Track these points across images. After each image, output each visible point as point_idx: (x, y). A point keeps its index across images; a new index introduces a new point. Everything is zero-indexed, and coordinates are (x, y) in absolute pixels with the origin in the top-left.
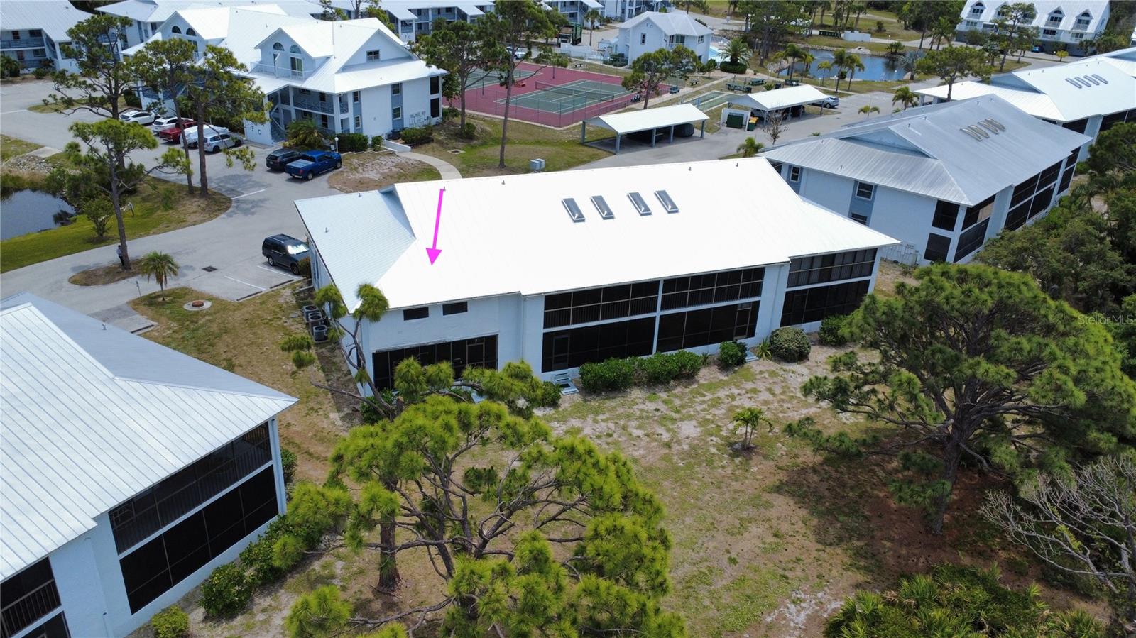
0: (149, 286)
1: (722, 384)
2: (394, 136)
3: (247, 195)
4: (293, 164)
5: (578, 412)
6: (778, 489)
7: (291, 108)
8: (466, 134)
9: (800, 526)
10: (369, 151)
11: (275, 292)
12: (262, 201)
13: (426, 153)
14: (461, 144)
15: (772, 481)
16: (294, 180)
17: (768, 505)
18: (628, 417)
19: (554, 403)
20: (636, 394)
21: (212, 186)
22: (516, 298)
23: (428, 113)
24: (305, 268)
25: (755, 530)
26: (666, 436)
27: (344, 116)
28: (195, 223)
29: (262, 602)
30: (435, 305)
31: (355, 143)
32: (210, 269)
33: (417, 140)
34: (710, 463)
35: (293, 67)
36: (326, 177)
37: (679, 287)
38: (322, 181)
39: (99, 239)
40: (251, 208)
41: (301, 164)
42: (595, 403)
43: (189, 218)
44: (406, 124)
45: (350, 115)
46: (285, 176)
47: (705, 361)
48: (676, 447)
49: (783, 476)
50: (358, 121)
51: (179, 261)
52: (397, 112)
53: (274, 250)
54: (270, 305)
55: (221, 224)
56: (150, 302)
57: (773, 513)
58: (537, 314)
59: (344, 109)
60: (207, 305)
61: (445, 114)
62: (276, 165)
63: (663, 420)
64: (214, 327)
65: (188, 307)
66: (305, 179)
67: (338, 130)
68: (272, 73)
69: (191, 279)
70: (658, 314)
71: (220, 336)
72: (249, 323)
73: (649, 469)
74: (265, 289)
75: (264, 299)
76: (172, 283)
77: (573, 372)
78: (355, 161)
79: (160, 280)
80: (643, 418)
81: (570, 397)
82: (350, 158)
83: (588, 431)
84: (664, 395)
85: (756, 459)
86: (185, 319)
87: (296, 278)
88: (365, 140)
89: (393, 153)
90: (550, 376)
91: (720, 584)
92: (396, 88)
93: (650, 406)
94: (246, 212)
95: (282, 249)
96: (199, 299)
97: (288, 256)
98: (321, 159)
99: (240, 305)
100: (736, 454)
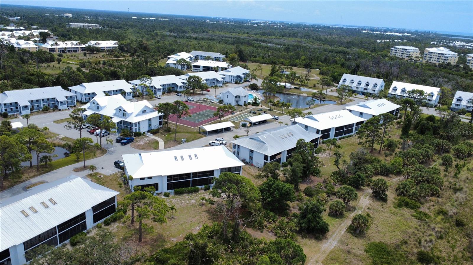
0: (91, 172)
1: (203, 193)
2: (149, 131)
3: (111, 149)
4: (122, 141)
5: (173, 198)
6: (205, 211)
7: (123, 125)
8: (168, 130)
9: (205, 217)
10: (142, 136)
11: (116, 174)
12: (115, 151)
13: (157, 136)
14: (166, 133)
15: (205, 210)
16: (122, 145)
17: (202, 213)
18: (182, 199)
19: (168, 196)
20: (185, 195)
21: (102, 146)
22: (161, 176)
23: (159, 125)
24: (123, 168)
25: (197, 217)
26: (188, 202)
27: (136, 128)
28: (99, 157)
29: (113, 224)
30: (146, 177)
31: (138, 134)
32: (102, 168)
33: (154, 132)
34: (194, 207)
35: (124, 115)
36: (130, 144)
37: (195, 174)
38: (128, 146)
39: (77, 161)
40: (112, 153)
41: (124, 141)
42: (176, 196)
43: (97, 155)
44: (152, 128)
45: (137, 127)
46: (120, 144)
47: (202, 189)
48: (189, 204)
49: (207, 209)
50: (139, 129)
51: (96, 166)
52: (150, 125)
53: (117, 164)
54: (115, 176)
55: (105, 157)
56: (90, 176)
57: (202, 215)
58: (166, 179)
59: (136, 126)
60: (102, 176)
61: (163, 124)
62: (118, 141)
63: (189, 200)
64: (104, 181)
65: (98, 177)
66: (125, 145)
67: (134, 131)
68: (118, 116)
69: (99, 171)
70: (191, 179)
71: (105, 183)
72: (111, 180)
73: (183, 208)
74: (114, 173)
75: (114, 175)
76: (95, 172)
77: (173, 190)
78: (138, 139)
79: (93, 171)
80: (186, 199)
81: (172, 195)
82: (137, 139)
83: (174, 201)
84: (191, 195)
85: (204, 206)
86: (98, 179)
87: (121, 170)
88: (141, 133)
89: (148, 137)
90: (169, 191)
91: (187, 224)
92: (150, 120)
93: (187, 197)
94: (111, 154)
95: (119, 164)
96: (101, 175)
97: (120, 166)
98: (129, 140)
99: (109, 176)
100: (200, 205)
